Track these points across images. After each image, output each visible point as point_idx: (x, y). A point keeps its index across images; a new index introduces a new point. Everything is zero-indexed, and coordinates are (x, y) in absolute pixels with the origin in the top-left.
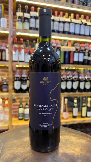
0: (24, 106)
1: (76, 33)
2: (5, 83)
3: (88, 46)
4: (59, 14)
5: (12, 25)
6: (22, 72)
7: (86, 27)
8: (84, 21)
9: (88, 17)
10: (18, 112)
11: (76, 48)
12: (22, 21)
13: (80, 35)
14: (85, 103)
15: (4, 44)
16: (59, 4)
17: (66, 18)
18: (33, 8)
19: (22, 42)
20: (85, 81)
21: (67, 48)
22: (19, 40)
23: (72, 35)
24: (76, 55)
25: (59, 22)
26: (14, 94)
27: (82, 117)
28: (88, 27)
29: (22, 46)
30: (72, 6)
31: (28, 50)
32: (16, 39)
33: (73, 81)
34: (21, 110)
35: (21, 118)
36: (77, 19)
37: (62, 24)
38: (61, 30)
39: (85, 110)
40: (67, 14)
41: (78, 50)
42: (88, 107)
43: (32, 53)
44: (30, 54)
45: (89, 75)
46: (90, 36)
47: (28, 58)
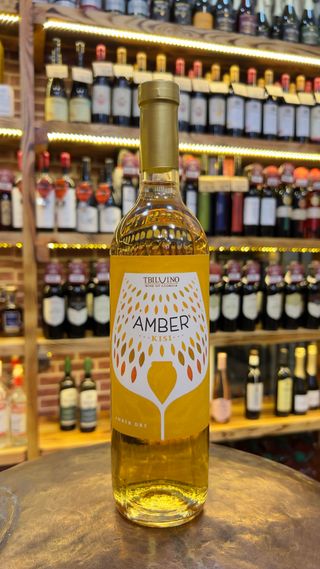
0: (78, 382)
1: (248, 130)
2: (12, 306)
3: (292, 174)
4: (189, 68)
5: (32, 108)
6: (71, 265)
7: (283, 109)
8: (275, 91)
9: (286, 77)
10: (58, 401)
11: (250, 182)
12: (64, 95)
13: (261, 136)
14: (285, 366)
15: (5, 173)
16: (191, 36)
17: (215, 80)
18: (101, 48)
19: (68, 163)
20: (285, 291)
21: (220, 182)
22: (56, 158)
23: (234, 139)
24: (251, 204)
25: (192, 94)
26: (42, 341)
27: (278, 413)
28: (288, 111)
29: (67, 178)
30: (232, 42)
31: (90, 192)
32: (47, 154)
33: (242, 292)
34: (68, 397)
35: (67, 423)
36: (251, 84)
37: (200, 103)
38: (199, 120)
39: (286, 390)
40: (216, 68)
41: (259, 188)
42: (296, 380)
43: (102, 202)
44: (94, 203)
45: (296, 272)
46: (296, 139)
47: (89, 219)
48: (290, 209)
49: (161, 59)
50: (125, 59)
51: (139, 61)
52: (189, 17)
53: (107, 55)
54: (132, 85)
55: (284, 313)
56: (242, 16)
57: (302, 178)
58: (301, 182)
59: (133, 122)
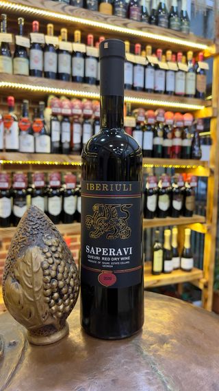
1: (135, 86)
3: (164, 116)
4: (96, 40)
6: (15, 175)
7: (158, 72)
8: (153, 60)
9: (160, 50)
11: (136, 120)
12: (10, 55)
13: (144, 90)
14: (157, 242)
16: (98, 19)
18: (36, 23)
19: (13, 103)
20: (158, 193)
27: (153, 273)
28: (161, 74)
29: (12, 114)
30: (125, 25)
31: (29, 124)
36: (138, 54)
39: (159, 257)
41: (142, 124)
42: (165, 251)
43: (37, 132)
44: (32, 132)
45: (166, 180)
46: (166, 92)
47: (28, 143)
48: (162, 139)
49: (77, 34)
50: (52, 33)
51: (62, 34)
52: (97, 6)
53: (40, 28)
54: (59, 51)
55: (157, 207)
56: (131, 8)
57: (169, 119)
58: (169, 121)
59: (59, 76)
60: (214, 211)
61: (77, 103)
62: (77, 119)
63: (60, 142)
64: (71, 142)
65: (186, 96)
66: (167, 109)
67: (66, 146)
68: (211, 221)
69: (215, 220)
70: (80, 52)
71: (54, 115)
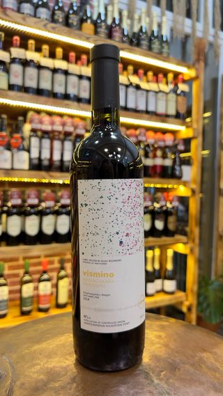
3: (145, 135)
7: (139, 92)
8: (135, 80)
9: (141, 71)
13: (126, 109)
16: (80, 37)
18: (16, 38)
25: (80, 77)
28: (142, 94)
31: (6, 139)
37: (85, 83)
38: (85, 95)
42: (147, 272)
43: (14, 147)
44: (9, 147)
45: (147, 199)
46: (147, 112)
47: (5, 159)
48: (143, 158)
49: (59, 51)
50: (34, 47)
51: (44, 51)
52: (78, 26)
53: (20, 43)
54: (39, 67)
56: (113, 29)
57: (151, 138)
58: (151, 141)
59: (39, 92)
60: (196, 231)
61: (57, 119)
62: (58, 135)
63: (40, 159)
64: (51, 160)
65: (167, 116)
66: (148, 129)
67: (46, 163)
68: (193, 241)
69: (197, 241)
70: (61, 69)
71: (34, 131)
